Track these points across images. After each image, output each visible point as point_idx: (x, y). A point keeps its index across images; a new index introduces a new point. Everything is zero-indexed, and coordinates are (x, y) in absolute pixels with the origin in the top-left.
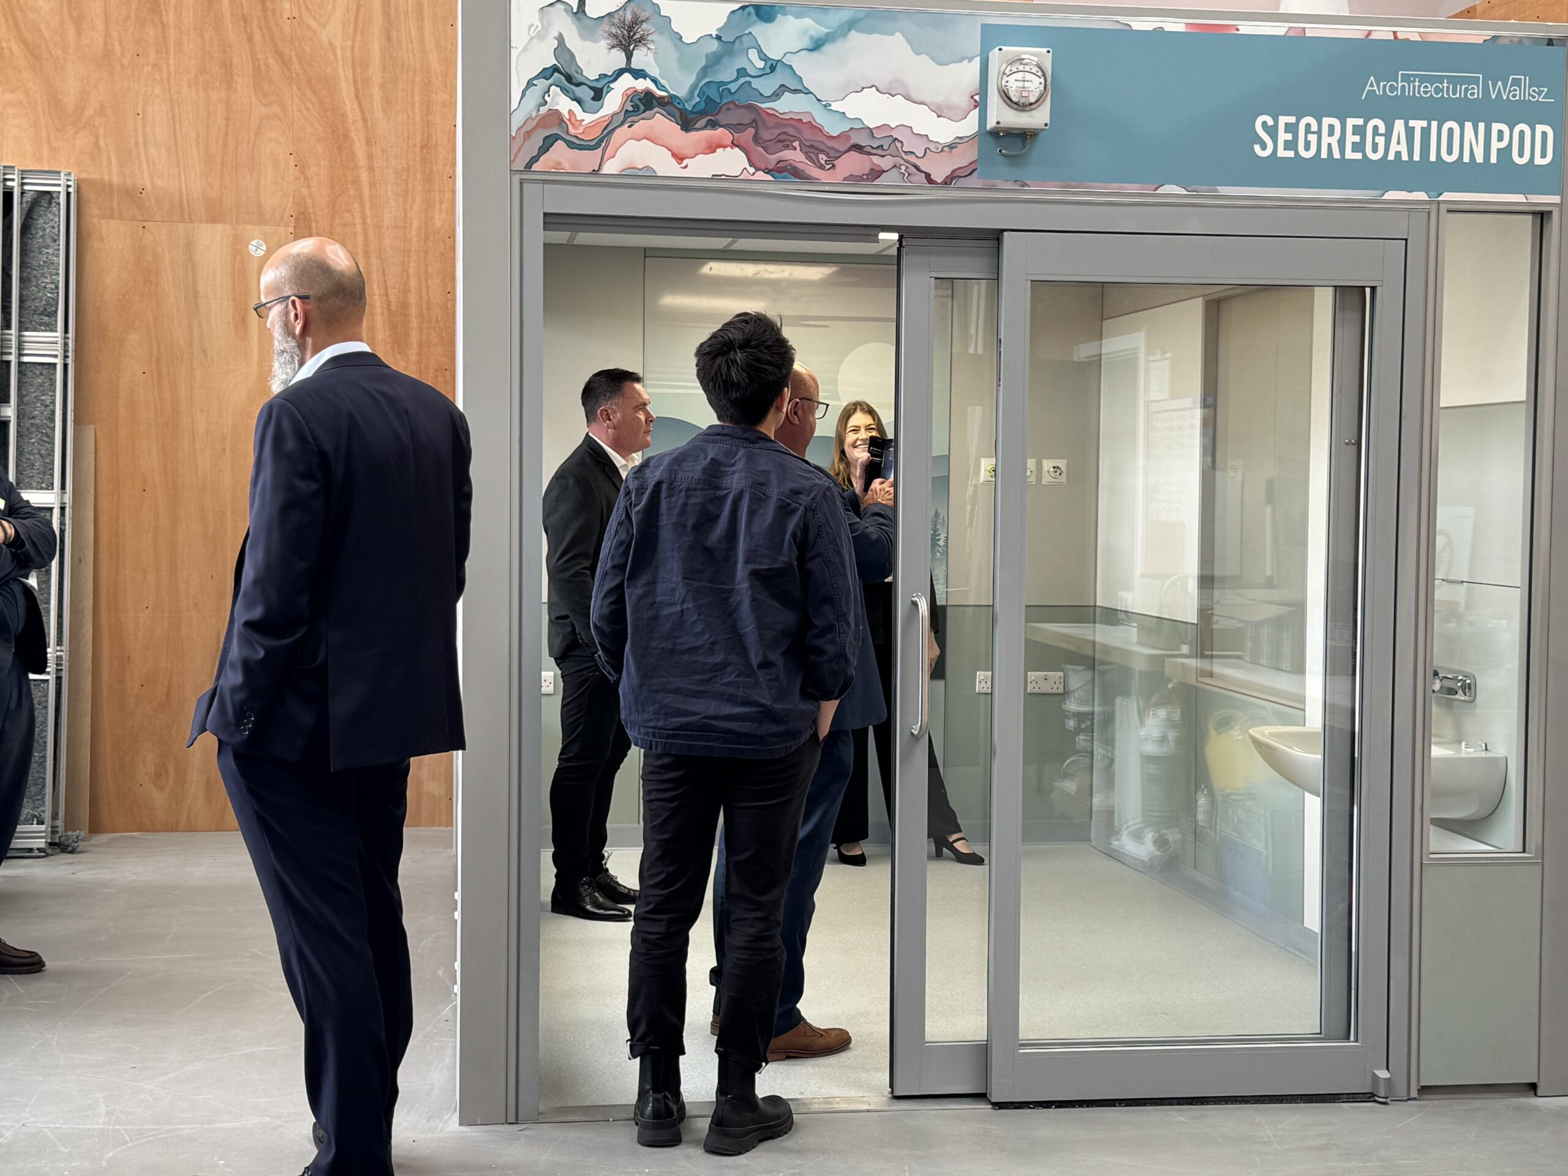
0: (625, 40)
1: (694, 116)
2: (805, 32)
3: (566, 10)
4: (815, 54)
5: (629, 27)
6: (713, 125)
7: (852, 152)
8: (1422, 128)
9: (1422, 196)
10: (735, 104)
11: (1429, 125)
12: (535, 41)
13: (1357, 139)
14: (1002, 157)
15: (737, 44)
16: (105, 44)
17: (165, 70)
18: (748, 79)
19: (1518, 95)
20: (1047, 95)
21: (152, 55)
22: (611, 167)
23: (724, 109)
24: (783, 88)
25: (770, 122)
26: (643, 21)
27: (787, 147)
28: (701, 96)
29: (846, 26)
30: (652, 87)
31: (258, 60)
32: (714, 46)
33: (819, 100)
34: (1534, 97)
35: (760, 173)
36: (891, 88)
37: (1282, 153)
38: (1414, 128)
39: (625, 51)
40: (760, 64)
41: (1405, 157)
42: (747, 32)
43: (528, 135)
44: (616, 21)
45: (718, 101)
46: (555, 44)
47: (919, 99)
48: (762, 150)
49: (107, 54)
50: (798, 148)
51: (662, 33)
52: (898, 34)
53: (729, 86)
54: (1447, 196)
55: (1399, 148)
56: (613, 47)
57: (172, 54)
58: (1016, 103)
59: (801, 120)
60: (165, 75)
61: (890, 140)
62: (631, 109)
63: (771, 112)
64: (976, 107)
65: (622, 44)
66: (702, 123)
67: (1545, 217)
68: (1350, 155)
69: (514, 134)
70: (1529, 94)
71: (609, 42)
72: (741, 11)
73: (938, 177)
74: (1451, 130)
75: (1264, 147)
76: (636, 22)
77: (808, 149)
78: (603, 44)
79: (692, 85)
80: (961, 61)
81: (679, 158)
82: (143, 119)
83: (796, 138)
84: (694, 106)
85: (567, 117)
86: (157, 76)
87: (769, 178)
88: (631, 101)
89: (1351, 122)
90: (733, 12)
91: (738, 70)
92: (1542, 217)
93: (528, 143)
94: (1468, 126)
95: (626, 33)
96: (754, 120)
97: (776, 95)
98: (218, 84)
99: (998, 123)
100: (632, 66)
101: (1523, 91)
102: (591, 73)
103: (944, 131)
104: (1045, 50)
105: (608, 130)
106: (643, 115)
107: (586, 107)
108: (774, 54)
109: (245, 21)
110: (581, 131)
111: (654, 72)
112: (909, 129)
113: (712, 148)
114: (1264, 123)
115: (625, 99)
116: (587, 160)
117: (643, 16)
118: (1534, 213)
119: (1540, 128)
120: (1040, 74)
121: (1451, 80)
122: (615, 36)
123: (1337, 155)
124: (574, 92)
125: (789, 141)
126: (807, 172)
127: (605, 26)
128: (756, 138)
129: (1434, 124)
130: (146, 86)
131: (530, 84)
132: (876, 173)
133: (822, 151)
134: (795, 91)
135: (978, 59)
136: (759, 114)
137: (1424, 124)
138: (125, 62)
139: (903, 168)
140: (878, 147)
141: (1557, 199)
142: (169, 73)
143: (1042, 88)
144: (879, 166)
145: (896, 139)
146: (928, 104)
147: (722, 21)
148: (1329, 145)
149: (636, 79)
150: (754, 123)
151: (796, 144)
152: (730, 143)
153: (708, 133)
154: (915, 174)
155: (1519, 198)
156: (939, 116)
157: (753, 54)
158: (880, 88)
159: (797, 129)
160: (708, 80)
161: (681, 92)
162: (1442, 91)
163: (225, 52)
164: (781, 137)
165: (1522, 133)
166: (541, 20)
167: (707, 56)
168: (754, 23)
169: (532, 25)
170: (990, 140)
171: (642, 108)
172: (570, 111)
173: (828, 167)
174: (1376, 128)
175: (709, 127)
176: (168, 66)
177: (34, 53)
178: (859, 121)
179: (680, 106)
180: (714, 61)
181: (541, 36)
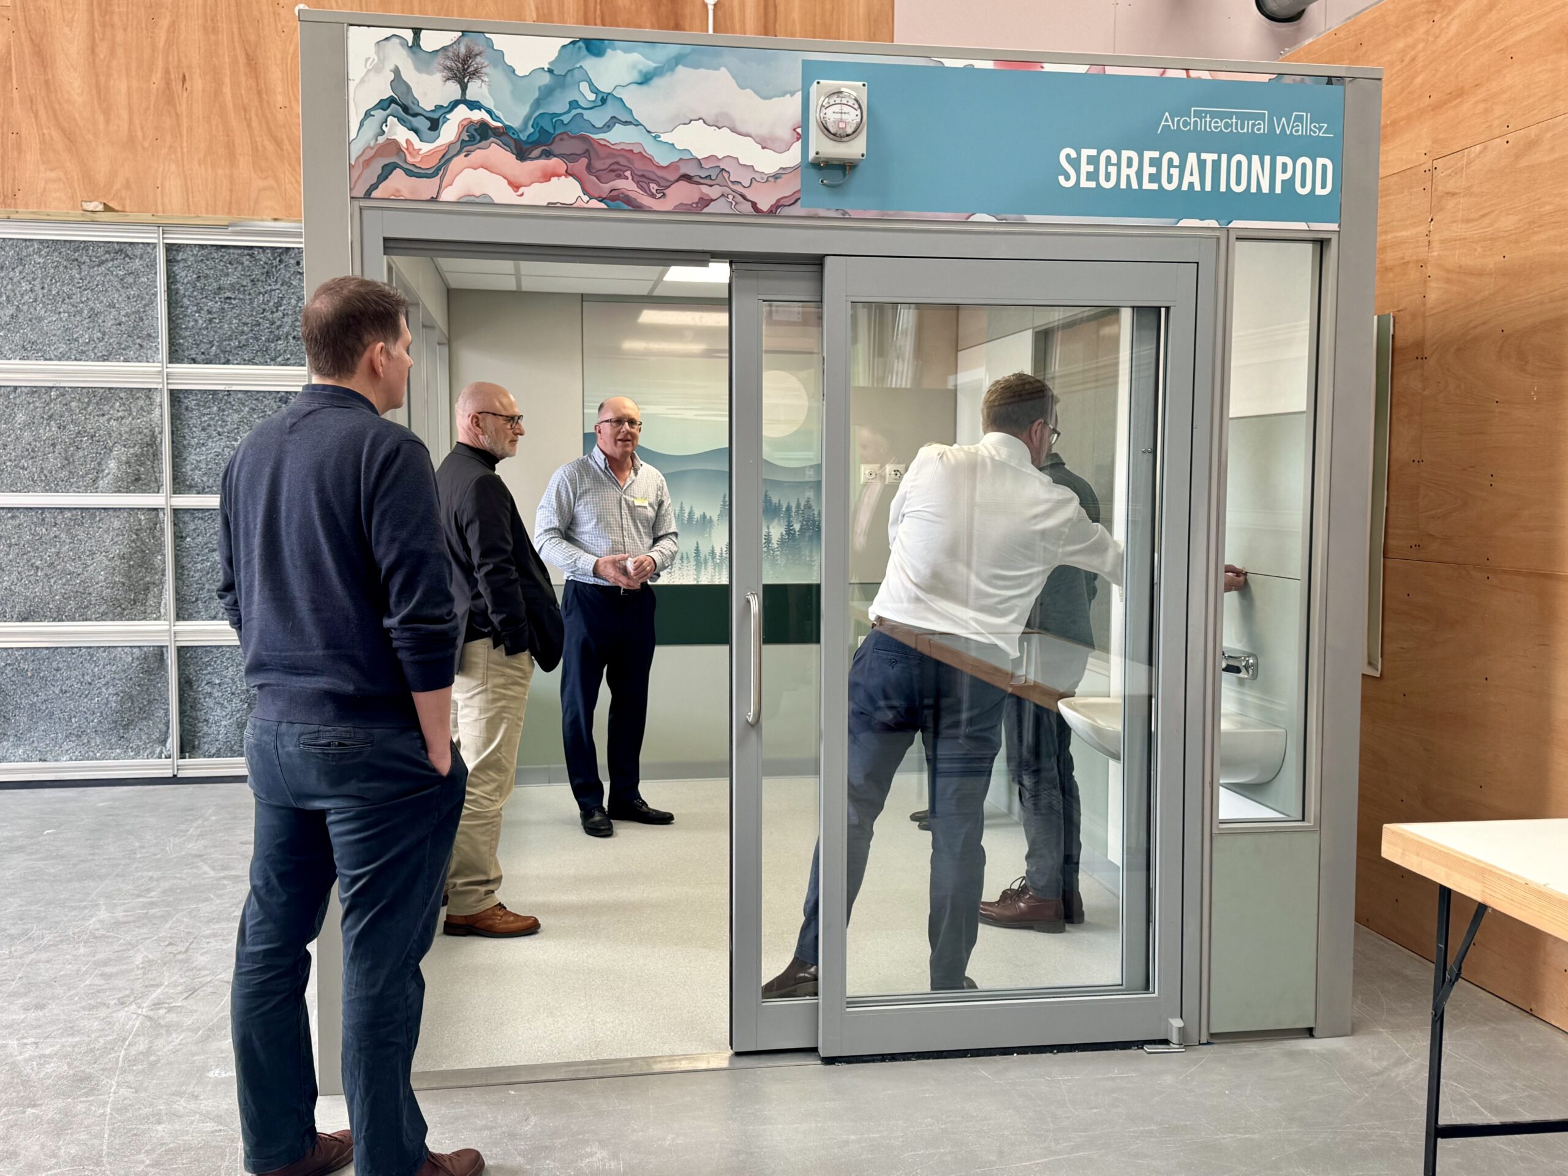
0: (460, 73)
1: (529, 146)
2: (634, 67)
3: (402, 45)
4: (644, 88)
5: (463, 60)
6: (547, 154)
7: (683, 184)
8: (1213, 161)
9: (1213, 223)
10: (568, 135)
11: (1220, 157)
12: (372, 74)
13: (1153, 170)
14: (823, 188)
15: (569, 78)
16: (130, 130)
17: (179, 150)
18: (579, 111)
19: (1300, 130)
20: (863, 128)
21: (169, 138)
22: (449, 194)
23: (557, 139)
24: (614, 120)
25: (602, 152)
26: (477, 55)
27: (619, 176)
28: (535, 126)
29: (673, 61)
30: (487, 118)
31: (256, 142)
32: (546, 79)
33: (648, 132)
34: (1315, 132)
35: (594, 201)
36: (717, 121)
37: (1085, 184)
38: (1205, 161)
39: (460, 83)
40: (592, 97)
41: (1197, 188)
42: (578, 66)
43: (367, 163)
44: (450, 54)
45: (552, 131)
46: (392, 76)
47: (743, 130)
48: (594, 179)
49: (132, 139)
50: (630, 178)
51: (495, 66)
52: (723, 69)
53: (562, 118)
54: (1235, 224)
55: (1191, 179)
56: (448, 79)
57: (185, 138)
58: (834, 135)
59: (632, 151)
60: (179, 155)
61: (717, 171)
62: (467, 139)
63: (602, 142)
64: (798, 139)
65: (456, 76)
66: (537, 152)
67: (1324, 244)
68: (1147, 185)
69: (353, 162)
70: (1311, 130)
71: (444, 74)
72: (571, 45)
73: (764, 206)
74: (1239, 163)
75: (1068, 178)
76: (470, 56)
77: (640, 179)
78: (438, 77)
79: (526, 116)
80: (784, 95)
81: (515, 186)
82: (162, 191)
83: (629, 169)
84: (528, 136)
85: (405, 145)
86: (173, 157)
87: (603, 205)
88: (467, 132)
89: (1148, 155)
90: (564, 46)
91: (570, 103)
92: (1321, 244)
93: (367, 172)
94: (1255, 159)
95: (460, 66)
96: (587, 151)
97: (608, 127)
98: (223, 162)
99: (817, 153)
100: (468, 98)
101: (1305, 127)
102: (427, 103)
103: (768, 162)
104: (861, 83)
105: (445, 159)
106: (479, 145)
107: (424, 138)
108: (605, 88)
109: (245, 110)
110: (419, 159)
111: (489, 103)
112: (736, 161)
113: (547, 177)
114: (1068, 156)
115: (461, 129)
116: (426, 188)
117: (476, 50)
118: (1314, 241)
119: (1320, 161)
120: (856, 106)
121: (1239, 116)
122: (450, 69)
123: (1135, 186)
124: (410, 122)
125: (621, 170)
126: (639, 201)
127: (440, 59)
128: (589, 168)
129: (1224, 157)
130: (164, 164)
131: (368, 114)
132: (706, 201)
133: (653, 181)
134: (626, 123)
135: (800, 92)
136: (592, 145)
137: (1215, 156)
138: (146, 144)
139: (731, 197)
140: (706, 177)
141: (1334, 227)
142: (183, 154)
143: (858, 119)
144: (707, 195)
145: (723, 169)
146: (753, 134)
147: (553, 55)
148: (1128, 176)
149: (471, 110)
150: (587, 153)
151: (628, 173)
152: (564, 172)
153: (542, 162)
154: (741, 203)
155: (1302, 226)
156: (763, 148)
157: (584, 87)
158: (707, 122)
159: (629, 160)
160: (541, 111)
161: (515, 123)
162: (1231, 125)
163: (228, 136)
164: (613, 167)
165: (1304, 166)
166: (377, 53)
167: (540, 88)
168: (584, 57)
169: (367, 60)
170: (813, 172)
171: (478, 138)
172: (408, 141)
173: (658, 196)
174: (1171, 160)
175: (544, 157)
176: (182, 148)
177: (70, 138)
178: (686, 152)
179: (515, 137)
180: (547, 93)
181: (377, 69)
